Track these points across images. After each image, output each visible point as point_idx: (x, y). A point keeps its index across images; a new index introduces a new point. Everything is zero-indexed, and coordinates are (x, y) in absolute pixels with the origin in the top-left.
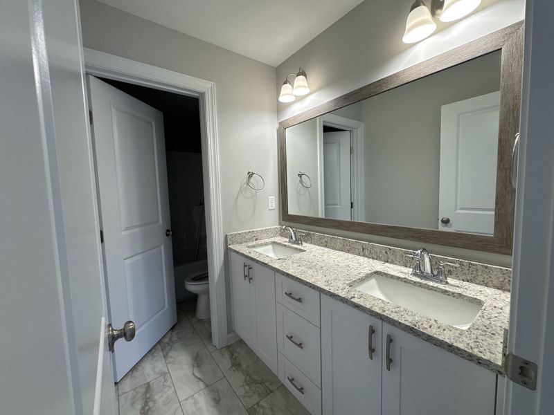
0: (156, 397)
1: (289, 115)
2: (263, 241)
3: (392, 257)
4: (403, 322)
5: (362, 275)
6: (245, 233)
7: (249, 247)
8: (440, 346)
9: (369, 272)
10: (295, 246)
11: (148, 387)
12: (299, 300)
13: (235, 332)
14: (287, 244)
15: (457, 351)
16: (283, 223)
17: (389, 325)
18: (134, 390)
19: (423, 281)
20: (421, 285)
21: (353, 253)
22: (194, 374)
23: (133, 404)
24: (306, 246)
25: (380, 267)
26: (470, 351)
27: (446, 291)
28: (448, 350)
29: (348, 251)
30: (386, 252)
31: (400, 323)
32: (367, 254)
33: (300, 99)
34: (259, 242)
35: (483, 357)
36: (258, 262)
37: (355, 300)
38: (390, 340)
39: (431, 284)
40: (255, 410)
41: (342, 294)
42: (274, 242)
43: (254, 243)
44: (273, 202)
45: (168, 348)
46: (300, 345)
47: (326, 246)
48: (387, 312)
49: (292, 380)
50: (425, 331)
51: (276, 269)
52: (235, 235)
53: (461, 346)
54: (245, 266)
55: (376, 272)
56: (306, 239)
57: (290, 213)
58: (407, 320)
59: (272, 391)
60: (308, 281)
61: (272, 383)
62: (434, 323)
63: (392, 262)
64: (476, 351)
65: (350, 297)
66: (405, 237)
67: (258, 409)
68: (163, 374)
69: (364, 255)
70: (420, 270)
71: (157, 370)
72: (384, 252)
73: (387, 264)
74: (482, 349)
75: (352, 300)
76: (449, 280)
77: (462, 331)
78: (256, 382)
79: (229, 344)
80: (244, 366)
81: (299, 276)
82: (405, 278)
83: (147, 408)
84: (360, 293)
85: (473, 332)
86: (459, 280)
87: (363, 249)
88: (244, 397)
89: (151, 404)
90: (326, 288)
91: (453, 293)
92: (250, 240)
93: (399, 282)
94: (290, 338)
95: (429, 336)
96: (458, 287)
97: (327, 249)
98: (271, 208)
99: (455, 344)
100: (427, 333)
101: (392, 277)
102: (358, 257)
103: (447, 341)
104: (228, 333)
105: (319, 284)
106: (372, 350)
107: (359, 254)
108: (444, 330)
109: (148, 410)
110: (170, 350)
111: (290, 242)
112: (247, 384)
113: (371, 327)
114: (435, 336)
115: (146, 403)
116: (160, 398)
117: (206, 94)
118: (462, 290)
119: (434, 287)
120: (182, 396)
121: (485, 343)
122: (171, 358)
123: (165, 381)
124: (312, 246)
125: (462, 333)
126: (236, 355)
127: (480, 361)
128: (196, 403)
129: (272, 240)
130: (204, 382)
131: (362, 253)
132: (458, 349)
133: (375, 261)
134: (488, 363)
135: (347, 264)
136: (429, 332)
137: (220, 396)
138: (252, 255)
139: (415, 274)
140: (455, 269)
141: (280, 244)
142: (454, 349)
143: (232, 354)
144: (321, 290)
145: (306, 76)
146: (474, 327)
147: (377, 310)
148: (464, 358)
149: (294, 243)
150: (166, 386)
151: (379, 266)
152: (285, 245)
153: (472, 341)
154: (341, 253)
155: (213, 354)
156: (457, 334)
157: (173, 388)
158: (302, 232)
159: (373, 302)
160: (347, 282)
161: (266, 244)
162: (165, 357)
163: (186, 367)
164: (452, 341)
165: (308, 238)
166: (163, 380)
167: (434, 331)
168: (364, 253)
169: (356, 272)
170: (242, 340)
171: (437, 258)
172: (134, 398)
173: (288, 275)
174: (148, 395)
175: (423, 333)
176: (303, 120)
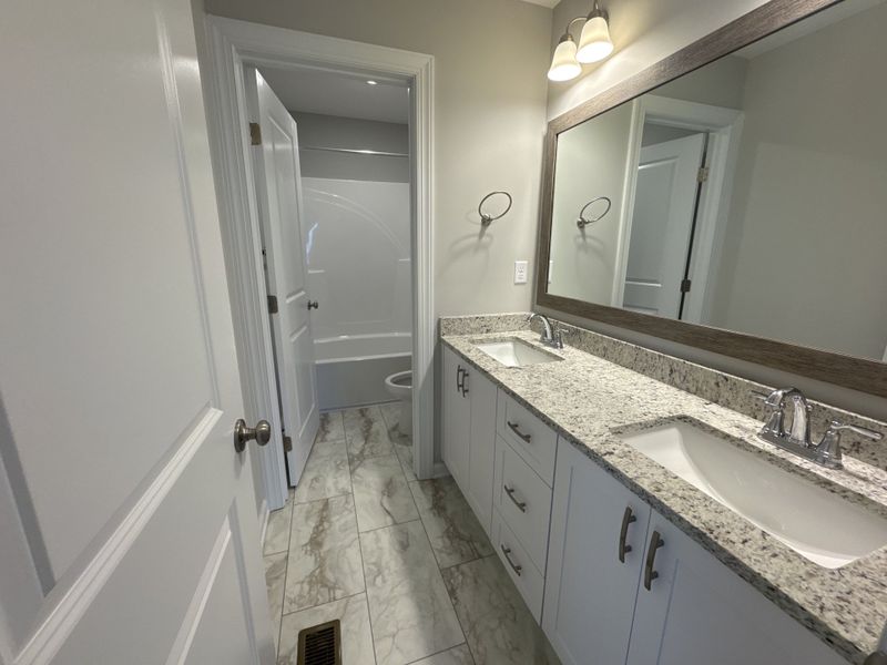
0: (333, 519)
1: (569, 105)
2: (498, 335)
3: (726, 395)
4: (688, 518)
5: (649, 418)
6: (470, 319)
7: (473, 342)
8: (751, 582)
9: (666, 415)
10: (548, 349)
11: (326, 504)
12: (527, 438)
13: (443, 462)
14: (536, 344)
15: (784, 602)
16: (538, 308)
17: (662, 517)
18: (311, 502)
19: (781, 453)
20: (771, 458)
21: (651, 376)
22: (382, 505)
23: (307, 518)
24: (569, 352)
25: (695, 409)
26: (816, 613)
27: (829, 483)
28: (767, 595)
29: (643, 371)
30: (717, 384)
31: (681, 519)
32: (677, 381)
33: (591, 69)
34: (491, 335)
35: (843, 633)
36: (476, 366)
37: (609, 459)
38: (658, 542)
39: (797, 460)
40: (452, 574)
41: (592, 444)
42: (517, 339)
43: (484, 336)
44: (523, 270)
45: (357, 463)
46: (522, 506)
47: (604, 356)
48: (663, 493)
49: (507, 551)
50: (727, 547)
51: (498, 382)
52: (453, 321)
53: (798, 597)
54: (459, 370)
55: (683, 418)
56: (571, 339)
57: (549, 292)
58: (699, 517)
59: (480, 557)
60: (541, 410)
61: (483, 546)
62: (758, 536)
63: (727, 405)
64: (829, 618)
65: (603, 451)
66: (764, 361)
67: (456, 574)
68: (346, 494)
69: (672, 383)
70: (781, 430)
71: (340, 486)
72: (713, 382)
73: (714, 407)
74: (848, 617)
75: (606, 458)
76: (847, 461)
77: (819, 568)
78: (461, 538)
79: (435, 477)
80: (449, 512)
81: (529, 401)
82: (741, 440)
83: (321, 528)
84: (626, 449)
85: (848, 577)
86: (878, 466)
87: (671, 371)
88: (440, 551)
89: (326, 525)
90: (567, 428)
91: (844, 490)
92: (478, 330)
93: (726, 443)
94: (510, 492)
95: (734, 558)
96: (865, 479)
97: (603, 362)
98: (518, 281)
99: (784, 589)
100: (731, 551)
101: (714, 431)
102: (659, 384)
103: (769, 577)
104: (435, 462)
105: (557, 420)
106: (625, 549)
107: (662, 379)
108: (775, 555)
109: (323, 531)
110: (359, 465)
111: (542, 341)
112: (449, 537)
113: (629, 511)
114: (746, 561)
115: (321, 522)
116: (337, 521)
117: (418, 79)
118: (872, 488)
119: (802, 469)
120: (363, 527)
121: (865, 609)
122: (359, 476)
123: (347, 502)
124: (579, 353)
125: (815, 571)
126: (441, 493)
127: (832, 638)
128: (378, 540)
129: (516, 334)
130: (392, 517)
131: (667, 379)
132: (789, 600)
133: (690, 397)
134: (850, 647)
135: (628, 393)
136: (736, 550)
137: (410, 540)
138: (471, 356)
139: (766, 436)
140: (870, 443)
141: (525, 342)
142: (779, 597)
143: (436, 491)
144: (559, 430)
145: (607, 18)
146: (857, 570)
147: (645, 484)
148: (798, 620)
149: (548, 344)
150: (347, 509)
151: (693, 406)
152: (532, 346)
153: (833, 595)
154: (628, 372)
155: (411, 484)
156: (802, 572)
157: (353, 515)
158: (565, 326)
159: (645, 470)
160: (613, 425)
161: (503, 340)
162: (352, 472)
163: (374, 492)
164: (782, 580)
165: (575, 339)
166: (344, 501)
167: (748, 550)
168: (673, 378)
169: (640, 411)
170: (451, 476)
171: (830, 412)
172: (308, 512)
173: (514, 395)
174: (325, 514)
175: (722, 550)
176: (591, 114)
